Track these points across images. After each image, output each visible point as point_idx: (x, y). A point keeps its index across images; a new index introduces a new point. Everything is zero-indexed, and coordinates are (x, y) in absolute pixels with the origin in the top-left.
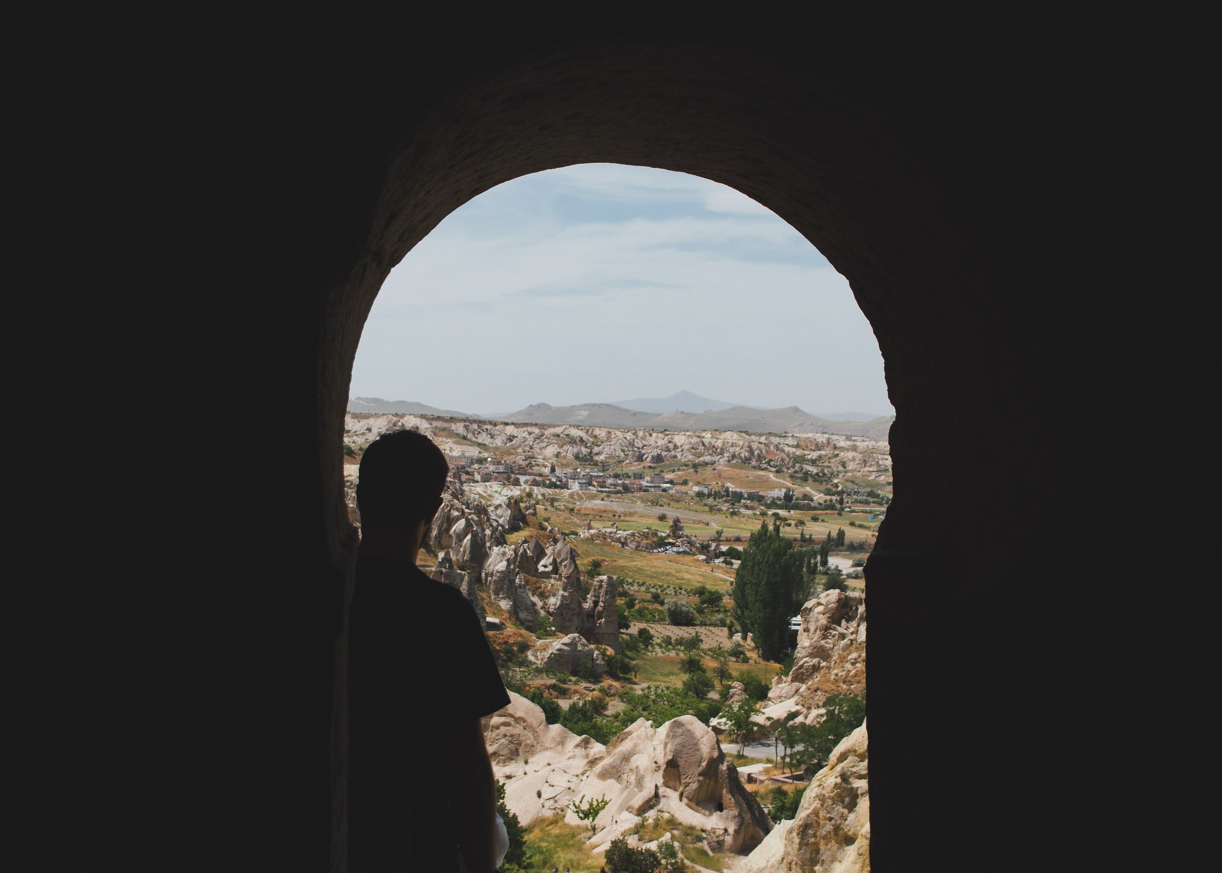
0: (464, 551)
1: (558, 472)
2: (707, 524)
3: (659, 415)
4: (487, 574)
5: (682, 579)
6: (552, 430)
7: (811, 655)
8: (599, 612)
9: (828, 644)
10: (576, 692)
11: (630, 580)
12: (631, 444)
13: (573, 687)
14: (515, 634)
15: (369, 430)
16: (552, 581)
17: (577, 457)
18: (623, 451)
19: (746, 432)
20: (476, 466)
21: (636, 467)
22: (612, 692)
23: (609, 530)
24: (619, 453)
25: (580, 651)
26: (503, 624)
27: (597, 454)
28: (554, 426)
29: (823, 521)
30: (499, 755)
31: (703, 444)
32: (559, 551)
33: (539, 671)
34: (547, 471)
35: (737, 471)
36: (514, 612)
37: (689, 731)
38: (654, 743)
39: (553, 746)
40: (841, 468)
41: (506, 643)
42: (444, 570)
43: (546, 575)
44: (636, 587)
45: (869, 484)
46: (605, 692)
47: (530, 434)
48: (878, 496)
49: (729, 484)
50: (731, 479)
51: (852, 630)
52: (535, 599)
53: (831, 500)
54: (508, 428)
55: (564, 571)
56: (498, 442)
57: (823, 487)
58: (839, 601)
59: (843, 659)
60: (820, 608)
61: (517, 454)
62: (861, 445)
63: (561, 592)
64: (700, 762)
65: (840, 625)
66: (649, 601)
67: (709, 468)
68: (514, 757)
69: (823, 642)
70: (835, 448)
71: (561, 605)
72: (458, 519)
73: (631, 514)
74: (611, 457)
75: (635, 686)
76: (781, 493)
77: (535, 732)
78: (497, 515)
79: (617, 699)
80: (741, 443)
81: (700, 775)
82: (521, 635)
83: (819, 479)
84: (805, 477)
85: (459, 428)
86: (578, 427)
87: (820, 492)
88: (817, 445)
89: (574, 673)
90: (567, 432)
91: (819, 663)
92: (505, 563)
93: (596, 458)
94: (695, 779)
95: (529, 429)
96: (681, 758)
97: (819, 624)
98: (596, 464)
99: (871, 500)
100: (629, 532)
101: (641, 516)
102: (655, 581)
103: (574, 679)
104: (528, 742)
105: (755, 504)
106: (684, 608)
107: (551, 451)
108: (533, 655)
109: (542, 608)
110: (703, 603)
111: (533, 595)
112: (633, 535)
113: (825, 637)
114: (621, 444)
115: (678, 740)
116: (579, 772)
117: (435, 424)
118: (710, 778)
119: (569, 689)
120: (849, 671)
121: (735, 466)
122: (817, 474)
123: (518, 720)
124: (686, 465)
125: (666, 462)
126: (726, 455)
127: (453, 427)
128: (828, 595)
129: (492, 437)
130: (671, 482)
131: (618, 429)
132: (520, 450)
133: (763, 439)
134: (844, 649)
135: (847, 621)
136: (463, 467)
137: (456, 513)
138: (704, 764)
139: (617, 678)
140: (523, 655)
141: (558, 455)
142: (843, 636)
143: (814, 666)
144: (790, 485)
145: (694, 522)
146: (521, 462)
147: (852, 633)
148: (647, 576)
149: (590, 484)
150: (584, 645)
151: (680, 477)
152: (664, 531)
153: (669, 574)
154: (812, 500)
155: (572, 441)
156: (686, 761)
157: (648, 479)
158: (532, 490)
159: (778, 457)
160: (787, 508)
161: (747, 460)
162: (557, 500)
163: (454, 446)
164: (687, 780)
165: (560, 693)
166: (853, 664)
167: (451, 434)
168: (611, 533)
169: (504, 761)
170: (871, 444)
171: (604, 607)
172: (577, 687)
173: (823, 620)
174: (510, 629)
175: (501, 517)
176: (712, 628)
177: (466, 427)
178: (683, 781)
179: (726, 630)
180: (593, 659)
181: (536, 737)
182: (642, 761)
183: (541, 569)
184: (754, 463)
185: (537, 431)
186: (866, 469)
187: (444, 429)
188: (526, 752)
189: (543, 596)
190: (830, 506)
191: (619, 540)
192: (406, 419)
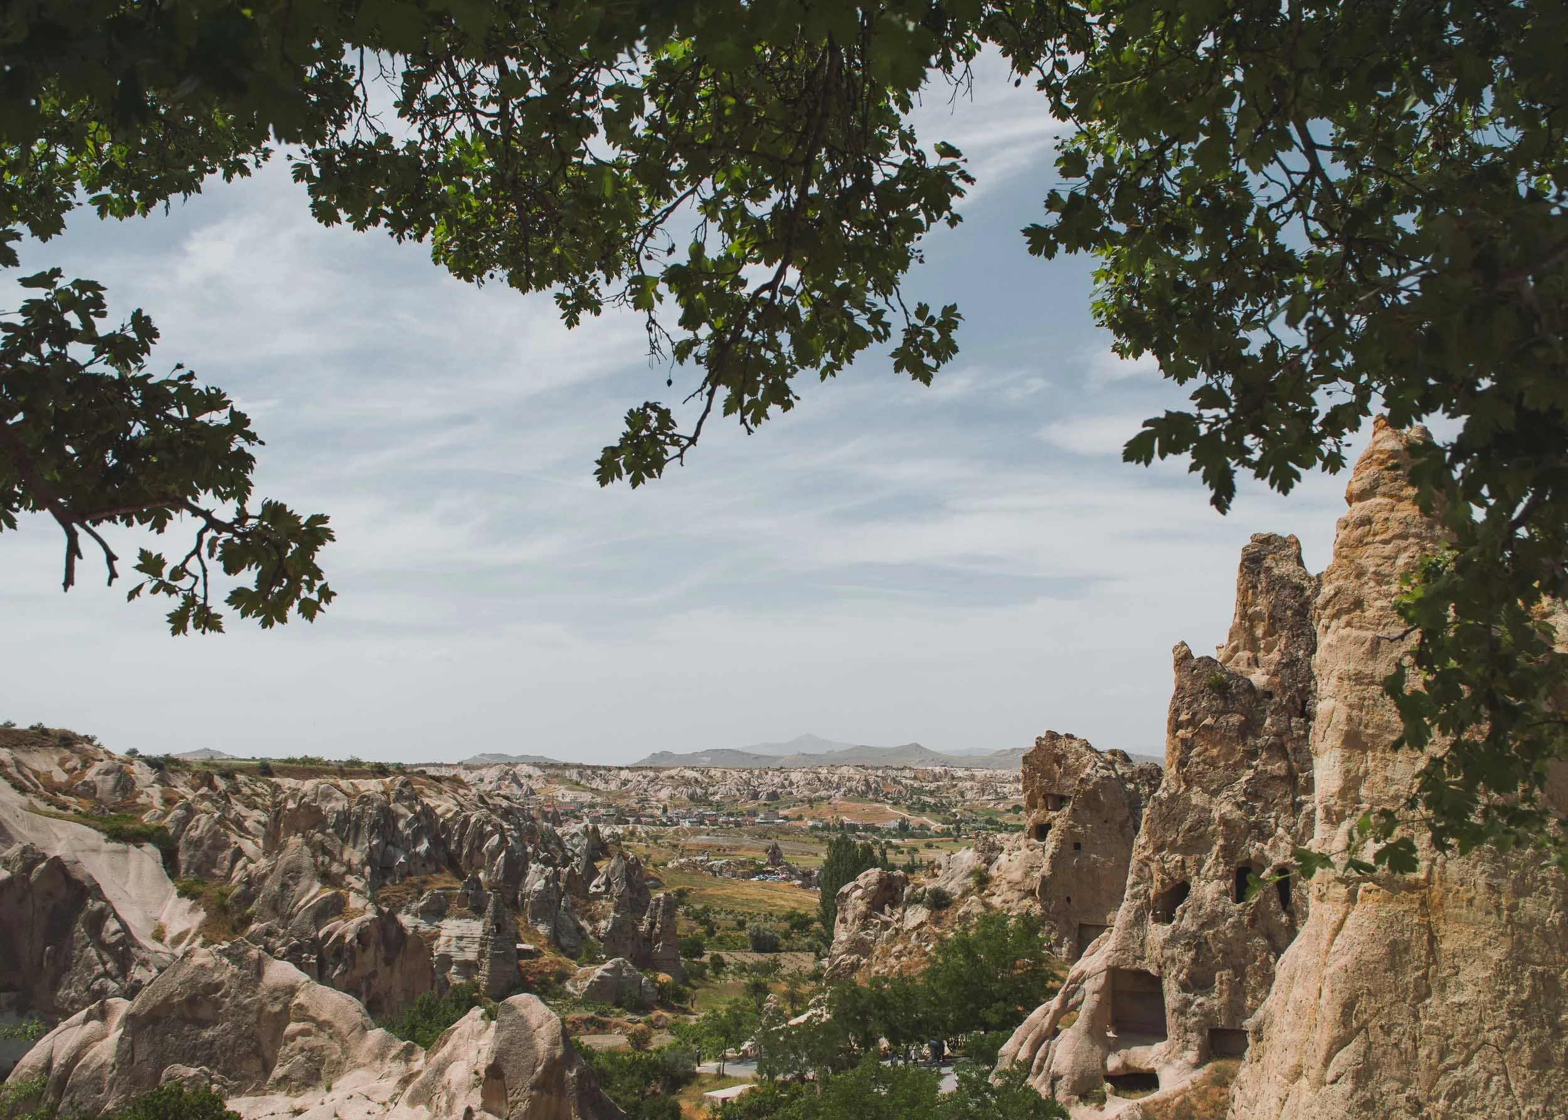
0: (498, 870)
1: (669, 814)
2: (816, 855)
3: (782, 757)
4: (523, 895)
5: (775, 905)
6: (666, 773)
7: (849, 951)
8: (657, 935)
9: (869, 935)
10: (617, 1025)
11: (717, 909)
12: (748, 783)
13: (615, 1020)
14: (551, 962)
15: (482, 780)
16: (603, 902)
17: (692, 797)
18: (738, 790)
19: (863, 767)
20: (586, 810)
21: (751, 805)
22: (660, 1023)
23: (699, 858)
24: (734, 792)
25: (625, 978)
26: (540, 951)
27: (713, 794)
28: (669, 769)
29: (937, 847)
30: (291, 1081)
31: (819, 780)
32: (614, 869)
33: (577, 1003)
34: (659, 812)
35: (853, 804)
36: (554, 941)
37: (522, 1017)
38: (481, 1042)
39: (367, 1061)
40: (959, 798)
41: (541, 972)
42: (470, 892)
43: (597, 896)
44: (723, 916)
45: (988, 812)
46: (651, 1024)
47: (645, 777)
48: (996, 823)
49: (845, 818)
50: (847, 812)
51: (897, 916)
52: (584, 923)
53: (948, 829)
54: (622, 772)
55: (616, 890)
56: (613, 786)
57: (940, 818)
58: (880, 881)
59: (886, 953)
60: (859, 892)
61: (630, 797)
62: (980, 774)
63: (612, 914)
64: (535, 1066)
65: (882, 912)
66: (733, 929)
67: (825, 802)
68: (313, 1082)
69: (862, 933)
70: (953, 778)
71: (612, 928)
72: (492, 834)
73: (737, 848)
74: (725, 796)
75: (691, 1017)
76: (894, 824)
77: (343, 1041)
78: (573, 845)
79: (666, 1031)
80: (858, 777)
81: (532, 1088)
82: (559, 963)
83: (937, 809)
84: (923, 808)
85: (574, 775)
86: (692, 769)
87: (937, 821)
88: (935, 775)
89: (618, 1005)
90: (682, 774)
91: (859, 960)
92: (543, 881)
93: (711, 798)
94: (526, 1094)
95: (644, 772)
96: (508, 1062)
97: (857, 912)
98: (711, 805)
99: (989, 827)
100: (724, 861)
101: (748, 850)
102: (745, 909)
103: (617, 1010)
104: (334, 1057)
105: (869, 834)
106: (767, 933)
107: (664, 794)
108: (572, 986)
109: (592, 933)
110: (792, 927)
111: (582, 919)
112: (729, 864)
113: (864, 927)
114: (736, 784)
115: (505, 1034)
116: (386, 1098)
117: (548, 771)
118: (550, 1093)
119: (609, 1022)
120: (893, 967)
121: (851, 800)
122: (935, 804)
123: (322, 1025)
124: (802, 801)
125: (783, 799)
126: (843, 790)
127: (567, 773)
128: (867, 875)
129: (606, 782)
130: (786, 818)
131: (734, 769)
132: (633, 794)
133: (880, 773)
134: (888, 941)
135: (892, 907)
136: (572, 812)
137: (489, 828)
138: (539, 1069)
139: (670, 1008)
140: (560, 986)
141: (671, 797)
142: (886, 925)
143: (852, 964)
144: (906, 816)
145: (803, 854)
146: (634, 805)
147: (897, 921)
148: (738, 904)
149: (701, 823)
150: (629, 970)
151: (794, 813)
152: (763, 859)
153: (761, 901)
154: (929, 830)
155: (687, 782)
156: (514, 1066)
157: (762, 816)
158: (635, 828)
159: (894, 789)
160: (902, 837)
161: (863, 794)
162: (661, 837)
163: (566, 792)
164: (515, 1097)
165: (598, 1027)
166: (898, 958)
167: (564, 780)
168: (702, 861)
169: (298, 1089)
170: (988, 773)
171: (661, 929)
172: (619, 1020)
173: (862, 907)
174: (548, 956)
175: (576, 846)
176: (799, 954)
177: (580, 773)
178: (510, 1099)
179: (813, 954)
180: (640, 987)
181: (345, 1051)
182: (458, 1073)
183: (592, 889)
184: (871, 796)
185: (651, 774)
186: (985, 797)
187: (557, 776)
188: (329, 1073)
189: (593, 920)
190: (946, 834)
191: (710, 868)
192: (518, 768)
